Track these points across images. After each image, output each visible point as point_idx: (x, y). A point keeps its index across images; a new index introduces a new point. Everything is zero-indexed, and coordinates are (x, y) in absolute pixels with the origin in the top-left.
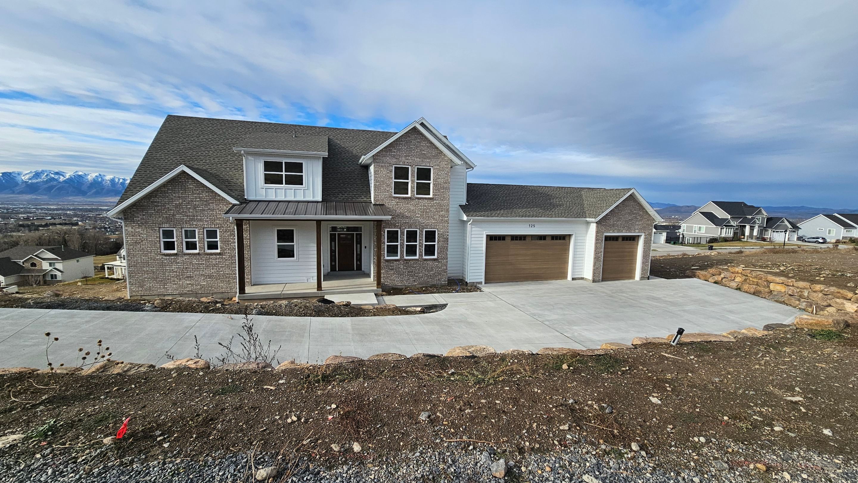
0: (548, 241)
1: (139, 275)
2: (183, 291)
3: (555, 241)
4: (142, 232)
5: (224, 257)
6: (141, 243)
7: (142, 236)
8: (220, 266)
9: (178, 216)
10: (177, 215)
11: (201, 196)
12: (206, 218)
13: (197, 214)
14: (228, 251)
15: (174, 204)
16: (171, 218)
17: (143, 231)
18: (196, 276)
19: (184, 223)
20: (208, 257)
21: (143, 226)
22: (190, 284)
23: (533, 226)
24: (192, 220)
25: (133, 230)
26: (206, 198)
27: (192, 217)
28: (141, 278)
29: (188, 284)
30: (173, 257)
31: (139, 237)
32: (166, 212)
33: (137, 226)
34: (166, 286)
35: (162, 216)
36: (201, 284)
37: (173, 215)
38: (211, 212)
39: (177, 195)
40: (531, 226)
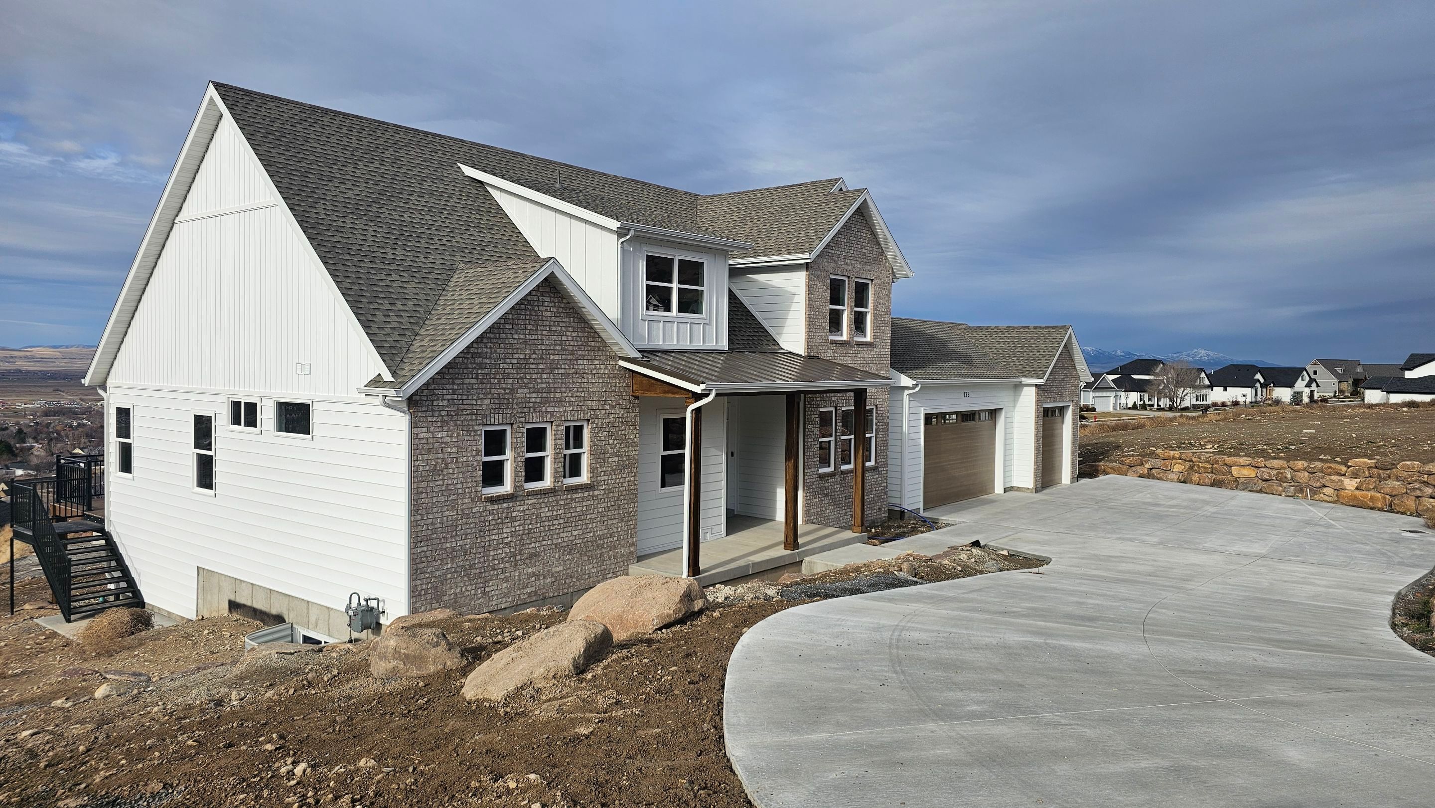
0: (977, 423)
1: (434, 564)
2: (519, 595)
4: (449, 439)
5: (596, 493)
6: (445, 472)
7: (449, 450)
8: (589, 517)
9: (521, 393)
10: (519, 391)
11: (564, 338)
12: (570, 395)
13: (556, 386)
14: (603, 478)
15: (515, 361)
16: (508, 399)
17: (451, 436)
18: (545, 550)
19: (532, 410)
20: (569, 496)
21: (452, 423)
22: (534, 574)
23: (968, 395)
24: (546, 402)
25: (430, 435)
26: (572, 343)
27: (545, 395)
28: (438, 573)
29: (530, 576)
30: (505, 505)
31: (440, 455)
32: (499, 383)
33: (439, 424)
34: (487, 589)
35: (490, 393)
36: (554, 570)
37: (513, 391)
38: (579, 381)
39: (522, 336)
40: (965, 395)
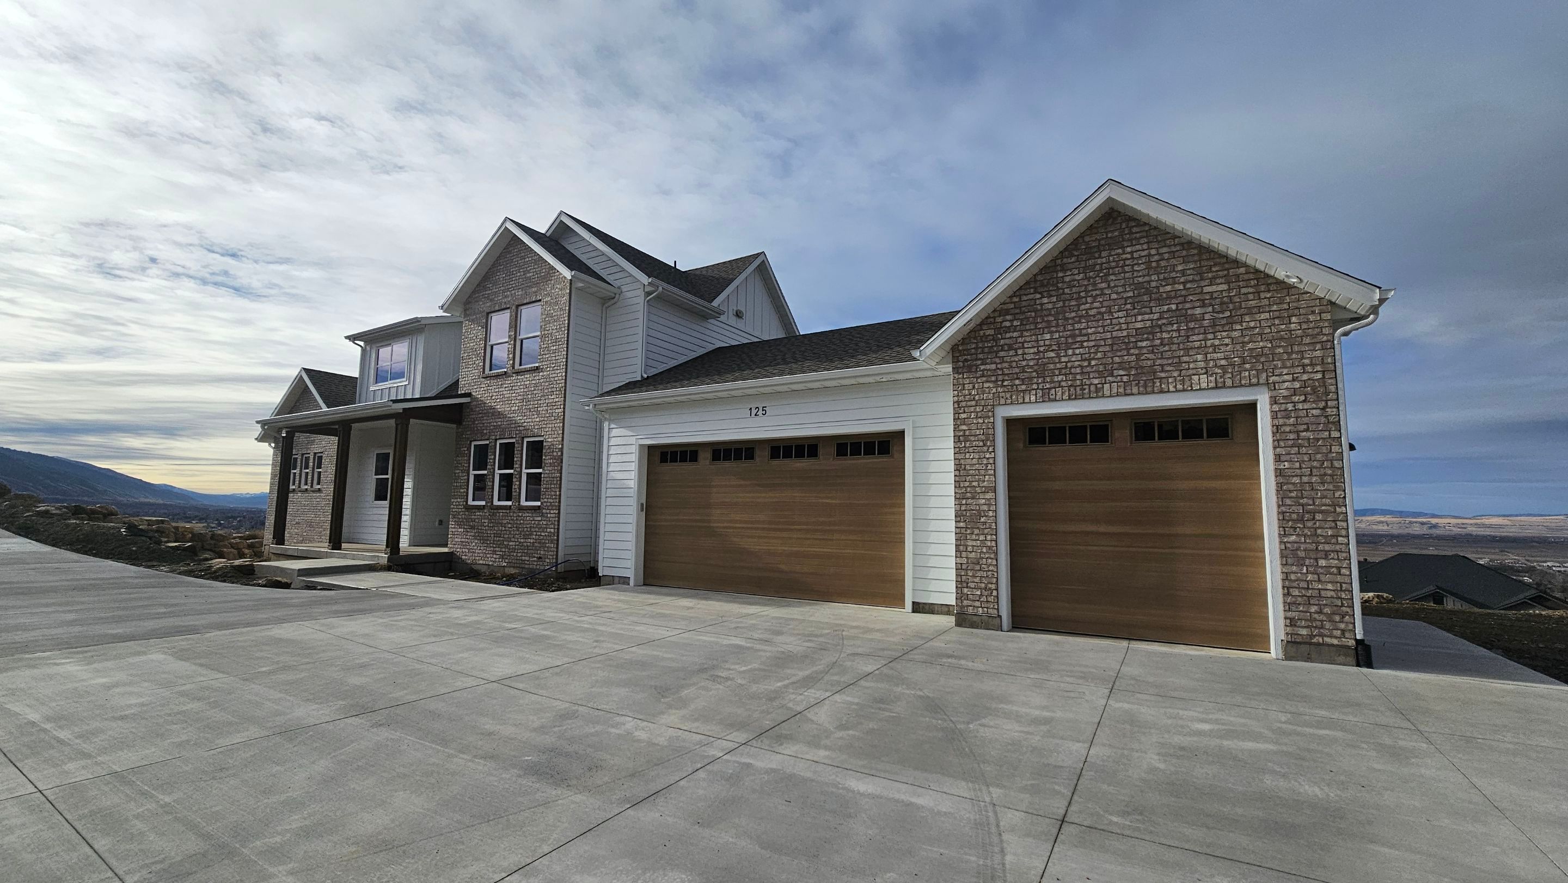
0: (827, 461)
3: (850, 462)
5: (322, 495)
8: (318, 508)
14: (325, 487)
18: (301, 522)
20: (312, 495)
23: (760, 412)
40: (754, 412)
